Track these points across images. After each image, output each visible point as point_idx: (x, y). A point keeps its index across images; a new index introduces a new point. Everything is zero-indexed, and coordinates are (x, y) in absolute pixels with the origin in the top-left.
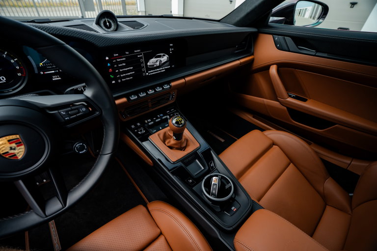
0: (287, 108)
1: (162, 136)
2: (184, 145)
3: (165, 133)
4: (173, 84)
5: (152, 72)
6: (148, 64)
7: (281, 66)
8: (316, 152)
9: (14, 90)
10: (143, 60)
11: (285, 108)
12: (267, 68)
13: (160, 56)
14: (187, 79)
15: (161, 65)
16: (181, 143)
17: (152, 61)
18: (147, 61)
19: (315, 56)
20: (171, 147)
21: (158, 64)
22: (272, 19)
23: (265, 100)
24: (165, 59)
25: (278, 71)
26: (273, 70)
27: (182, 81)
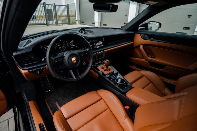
0: (148, 61)
1: (101, 67)
2: (109, 70)
3: (102, 67)
4: (104, 51)
5: (97, 47)
6: (96, 44)
7: (144, 45)
8: (161, 79)
9: (62, 50)
10: (95, 43)
11: (147, 62)
12: (139, 46)
13: (100, 42)
14: (109, 49)
15: (100, 45)
16: (108, 69)
17: (98, 44)
18: (96, 43)
19: (155, 41)
20: (104, 70)
21: (99, 44)
22: (140, 28)
23: (139, 59)
24: (101, 43)
25: (143, 47)
26: (141, 47)
27: (107, 50)
